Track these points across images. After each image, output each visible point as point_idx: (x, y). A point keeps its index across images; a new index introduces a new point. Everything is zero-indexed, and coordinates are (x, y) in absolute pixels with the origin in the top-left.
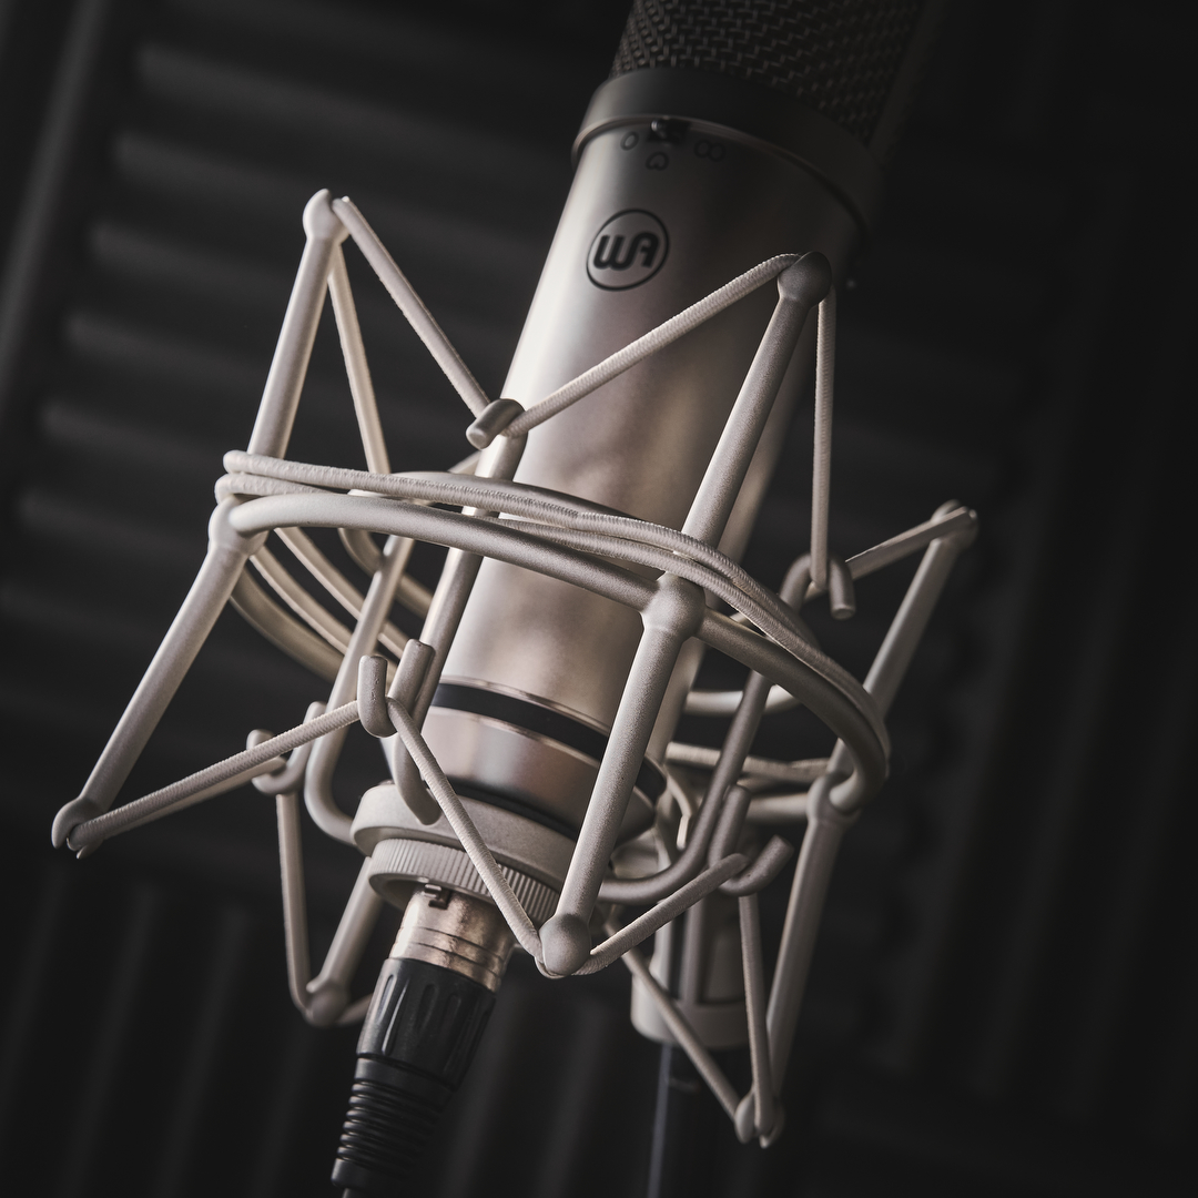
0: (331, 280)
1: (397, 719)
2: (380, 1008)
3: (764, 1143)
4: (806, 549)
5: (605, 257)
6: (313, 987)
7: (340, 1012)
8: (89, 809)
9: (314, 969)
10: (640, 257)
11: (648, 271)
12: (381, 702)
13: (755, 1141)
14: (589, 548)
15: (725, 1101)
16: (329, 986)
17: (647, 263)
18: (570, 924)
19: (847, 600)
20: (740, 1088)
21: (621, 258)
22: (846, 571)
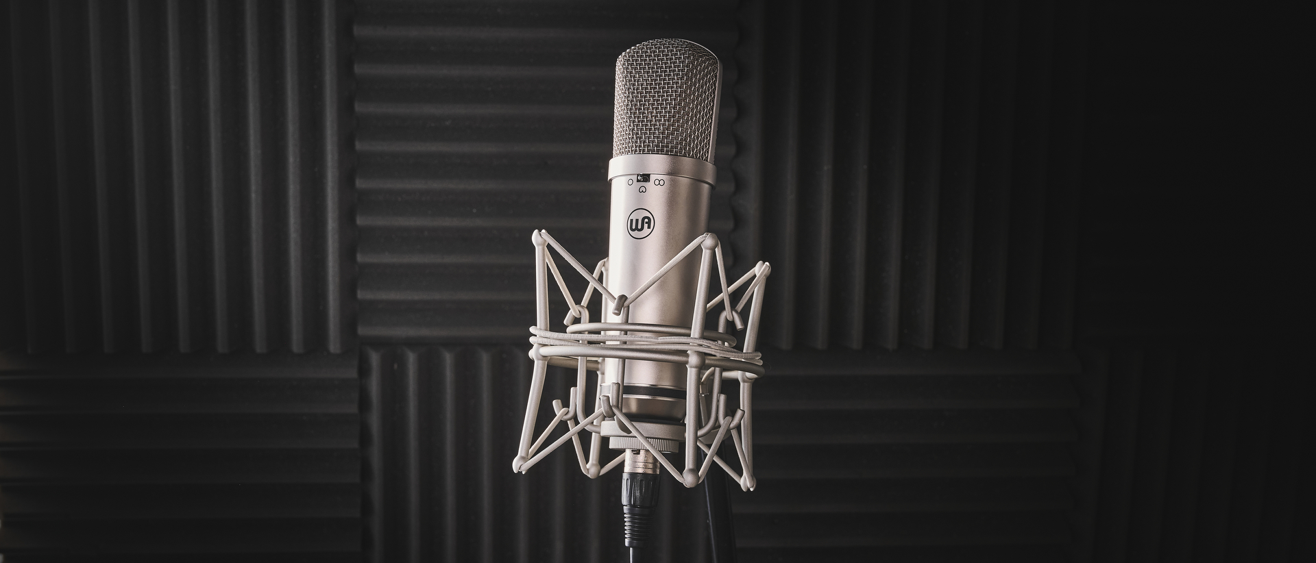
0: (547, 261)
1: (615, 411)
2: (627, 490)
3: (752, 490)
4: (724, 309)
5: (634, 227)
6: (588, 466)
7: (599, 472)
8: (525, 459)
9: (587, 461)
10: (646, 226)
11: (650, 230)
12: (610, 407)
13: (749, 489)
14: (665, 349)
15: (738, 481)
16: (593, 465)
17: (649, 227)
18: (691, 470)
19: (742, 325)
20: (741, 475)
21: (639, 227)
22: (736, 312)
